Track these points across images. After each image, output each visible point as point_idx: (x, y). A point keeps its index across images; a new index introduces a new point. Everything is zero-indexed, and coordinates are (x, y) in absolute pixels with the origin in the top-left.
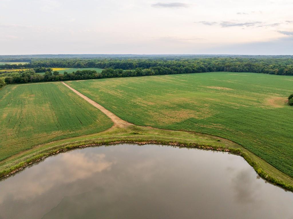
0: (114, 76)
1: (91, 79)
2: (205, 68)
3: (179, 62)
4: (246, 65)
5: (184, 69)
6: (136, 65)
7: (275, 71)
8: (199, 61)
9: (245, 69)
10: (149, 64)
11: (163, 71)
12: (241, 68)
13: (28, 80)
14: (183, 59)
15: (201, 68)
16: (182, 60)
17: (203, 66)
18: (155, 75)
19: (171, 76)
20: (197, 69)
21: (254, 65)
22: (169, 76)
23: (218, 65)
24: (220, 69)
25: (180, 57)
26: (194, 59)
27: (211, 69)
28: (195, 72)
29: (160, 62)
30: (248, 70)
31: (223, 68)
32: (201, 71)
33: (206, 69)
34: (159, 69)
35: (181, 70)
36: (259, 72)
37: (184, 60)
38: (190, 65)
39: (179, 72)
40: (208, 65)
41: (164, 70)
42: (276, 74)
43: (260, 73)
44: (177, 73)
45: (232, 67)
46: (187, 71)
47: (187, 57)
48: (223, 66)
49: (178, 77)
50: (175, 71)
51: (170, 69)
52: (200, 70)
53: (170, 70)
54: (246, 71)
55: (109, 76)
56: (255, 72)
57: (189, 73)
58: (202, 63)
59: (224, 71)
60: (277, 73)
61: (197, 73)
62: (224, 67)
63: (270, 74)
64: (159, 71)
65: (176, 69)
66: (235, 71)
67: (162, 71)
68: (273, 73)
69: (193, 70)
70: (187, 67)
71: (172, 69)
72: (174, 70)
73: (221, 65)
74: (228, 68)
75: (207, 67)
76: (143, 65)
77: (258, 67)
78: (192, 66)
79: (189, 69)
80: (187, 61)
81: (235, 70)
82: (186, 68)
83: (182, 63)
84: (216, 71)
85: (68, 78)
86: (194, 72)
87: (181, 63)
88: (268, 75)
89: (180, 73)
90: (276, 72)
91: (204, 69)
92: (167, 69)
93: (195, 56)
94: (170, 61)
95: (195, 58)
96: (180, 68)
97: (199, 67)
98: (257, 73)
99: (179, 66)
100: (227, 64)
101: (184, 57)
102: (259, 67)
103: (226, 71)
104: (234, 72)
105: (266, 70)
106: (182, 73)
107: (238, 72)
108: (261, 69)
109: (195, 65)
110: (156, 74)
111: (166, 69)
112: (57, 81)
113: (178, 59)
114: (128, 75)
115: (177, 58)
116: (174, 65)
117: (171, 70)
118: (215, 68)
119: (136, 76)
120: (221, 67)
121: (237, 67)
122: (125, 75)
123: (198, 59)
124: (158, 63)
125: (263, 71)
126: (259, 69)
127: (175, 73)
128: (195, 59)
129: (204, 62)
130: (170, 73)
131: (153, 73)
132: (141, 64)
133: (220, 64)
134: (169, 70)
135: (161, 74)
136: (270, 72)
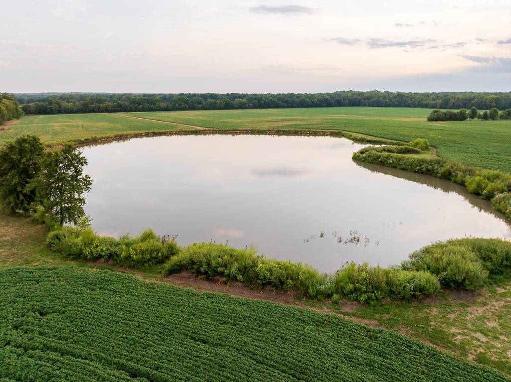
0: (189, 107)
1: (153, 110)
2: (332, 99)
5: (299, 101)
7: (437, 104)
9: (394, 102)
12: (387, 101)
13: (57, 109)
15: (325, 100)
18: (252, 108)
20: (318, 101)
24: (355, 103)
27: (341, 102)
28: (315, 105)
30: (398, 104)
31: (360, 101)
32: (325, 104)
33: (333, 101)
34: (259, 100)
39: (290, 105)
41: (267, 100)
43: (415, 107)
44: (287, 107)
45: (374, 99)
46: (303, 105)
50: (285, 103)
51: (276, 100)
52: (324, 102)
54: (395, 106)
55: (181, 107)
56: (409, 106)
57: (305, 107)
59: (361, 106)
60: (439, 106)
61: (319, 107)
62: (361, 99)
64: (259, 103)
65: (286, 101)
66: (378, 106)
67: (263, 102)
68: (434, 107)
69: (313, 102)
72: (282, 102)
74: (367, 101)
75: (334, 99)
78: (310, 96)
79: (306, 101)
82: (302, 100)
84: (348, 106)
85: (119, 108)
86: (313, 105)
89: (292, 107)
90: (438, 104)
92: (272, 99)
96: (292, 100)
98: (412, 107)
100: (366, 95)
102: (414, 98)
103: (365, 105)
105: (425, 102)
108: (417, 101)
110: (254, 107)
112: (102, 112)
114: (211, 108)
117: (278, 101)
118: (347, 101)
119: (224, 109)
120: (357, 99)
121: (381, 99)
122: (206, 106)
125: (420, 105)
126: (414, 101)
131: (250, 106)
134: (274, 102)
135: (262, 106)
136: (430, 106)
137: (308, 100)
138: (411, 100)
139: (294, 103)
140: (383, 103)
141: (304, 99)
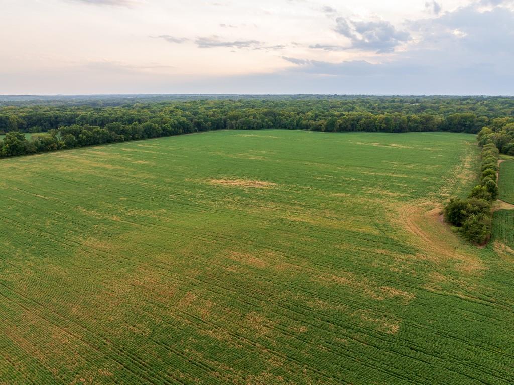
2: (189, 123)
3: (129, 112)
4: (265, 114)
5: (143, 130)
6: (17, 122)
7: (321, 125)
8: (171, 108)
9: (266, 122)
10: (56, 118)
11: (88, 137)
12: (259, 121)
14: (139, 105)
15: (180, 123)
16: (136, 107)
17: (184, 119)
18: (65, 148)
19: (111, 147)
20: (171, 126)
21: (279, 115)
22: (105, 150)
23: (213, 116)
24: (219, 125)
25: (133, 100)
26: (161, 104)
27: (202, 125)
28: (168, 133)
29: (84, 114)
30: (272, 125)
31: (225, 122)
33: (192, 125)
34: (76, 133)
35: (136, 131)
36: (291, 127)
37: (139, 107)
38: (154, 117)
39: (131, 136)
40: (193, 116)
41: (90, 133)
42: (323, 130)
43: (293, 129)
44: (127, 140)
45: (242, 119)
46: (149, 134)
47: (148, 98)
48: (225, 117)
49: (129, 150)
50: (121, 133)
51: (107, 131)
52: (180, 128)
53: (105, 133)
54: (269, 127)
56: (285, 127)
57: (154, 137)
58: (180, 113)
59: (228, 129)
60: (324, 128)
61: (173, 135)
63: (313, 130)
64: (77, 138)
65: (123, 130)
66: (249, 128)
67: (84, 136)
68: (317, 129)
69: (164, 129)
70: (148, 123)
71: (111, 129)
72: (117, 133)
73: (220, 117)
74: (234, 122)
75: (192, 122)
76: (40, 121)
77: (288, 118)
78: (159, 120)
79: (155, 129)
80: (148, 107)
81: (249, 126)
82: (148, 126)
83: (136, 113)
84: (212, 129)
86: (165, 133)
87: (133, 113)
88: (309, 133)
89: (134, 139)
90: (323, 126)
91: (188, 125)
92: (99, 131)
93: (161, 97)
94: (109, 109)
95: (163, 102)
96: (132, 127)
97: (177, 123)
98: (289, 129)
99: (131, 121)
100: (232, 114)
101: (141, 99)
102: (290, 118)
103: (232, 127)
104: (247, 129)
105: (304, 122)
106: (137, 139)
107: (253, 128)
108: (295, 121)
109: (167, 118)
110: (70, 146)
111: (95, 132)
113: (128, 103)
115: (126, 101)
116: (117, 120)
117: (110, 132)
118: (210, 123)
120: (221, 119)
121: (251, 118)
123: (170, 103)
124: (78, 115)
125: (299, 126)
126: (291, 122)
127: (120, 141)
128: (163, 104)
129: (184, 110)
130: (108, 141)
131: (61, 144)
132: (34, 118)
133: (218, 113)
135: (84, 144)
136: (312, 127)
137: (157, 126)
138: (287, 120)
139: (136, 132)
140: (254, 124)
141: (151, 126)
